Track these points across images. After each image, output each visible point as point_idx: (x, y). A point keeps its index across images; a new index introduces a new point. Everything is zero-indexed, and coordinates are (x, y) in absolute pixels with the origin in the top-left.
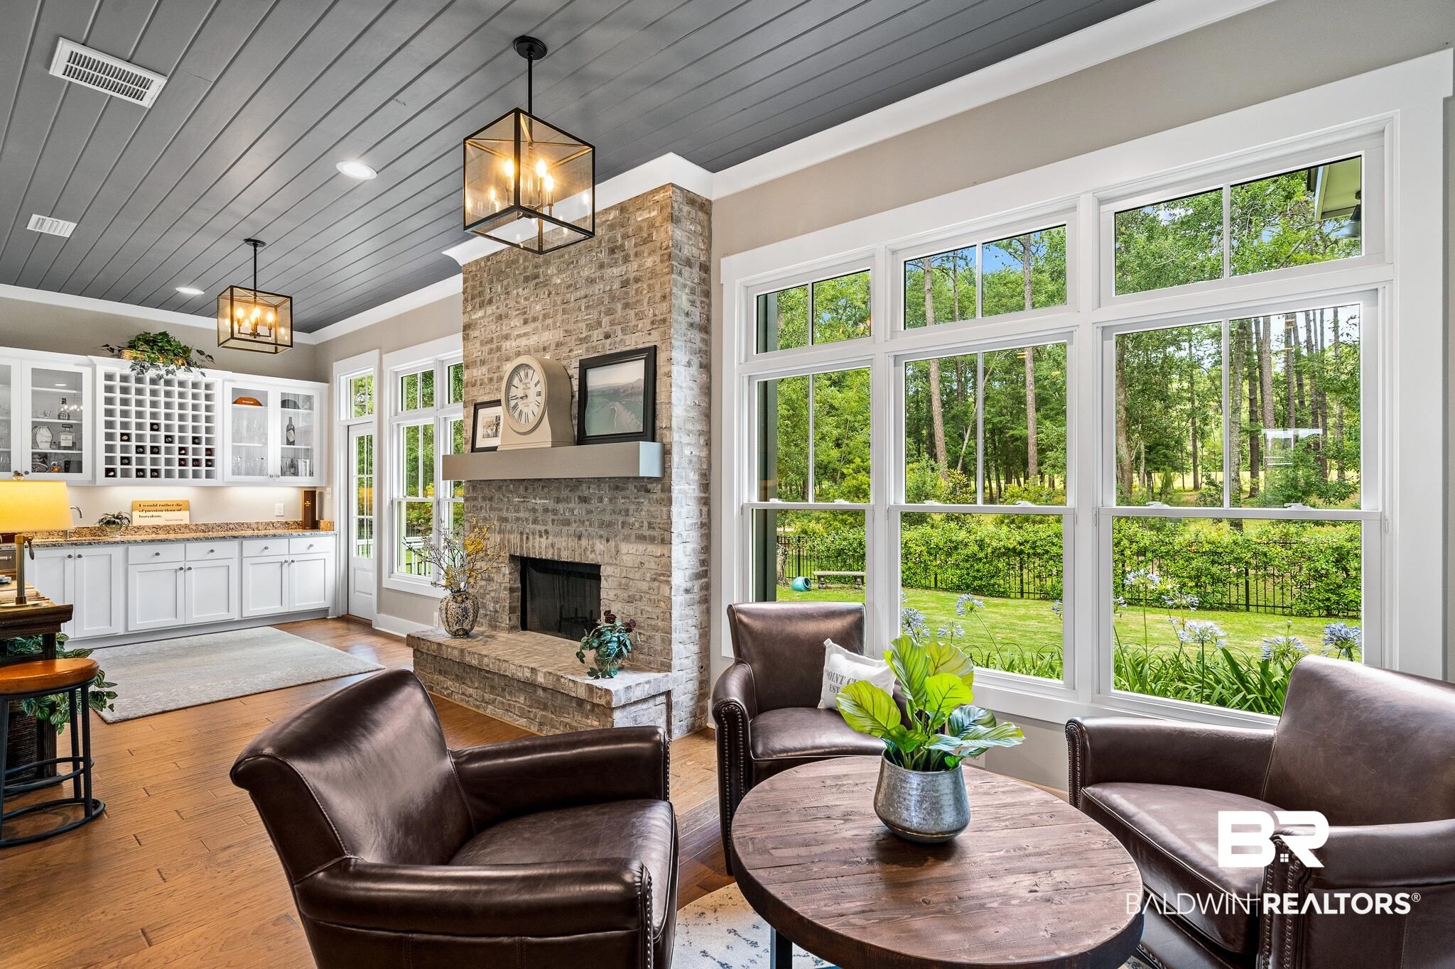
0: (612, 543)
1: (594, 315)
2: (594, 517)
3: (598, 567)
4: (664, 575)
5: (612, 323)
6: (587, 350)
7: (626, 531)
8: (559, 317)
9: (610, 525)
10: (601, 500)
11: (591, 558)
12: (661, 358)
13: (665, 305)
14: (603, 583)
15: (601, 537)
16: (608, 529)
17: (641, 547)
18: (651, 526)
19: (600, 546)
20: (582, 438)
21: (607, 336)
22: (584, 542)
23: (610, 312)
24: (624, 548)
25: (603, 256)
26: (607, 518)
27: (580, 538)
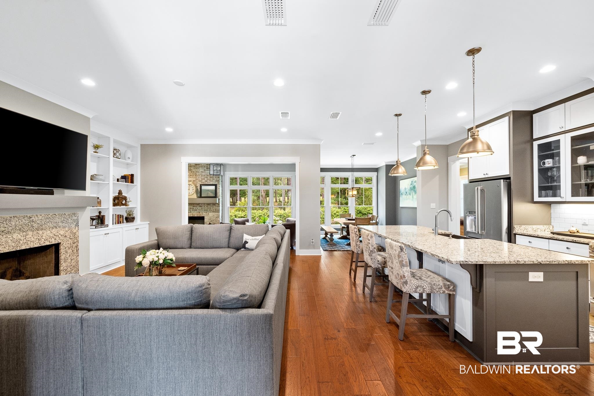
0: (207, 213)
1: (203, 177)
2: (203, 209)
3: (204, 217)
4: (218, 217)
5: (207, 179)
6: (201, 183)
7: (210, 211)
8: (194, 176)
9: (207, 210)
10: (204, 206)
11: (202, 216)
12: (218, 186)
13: (218, 179)
14: (205, 219)
15: (205, 212)
16: (206, 211)
17: (214, 213)
18: (215, 210)
19: (204, 213)
20: (201, 197)
21: (206, 181)
22: (200, 213)
23: (206, 177)
24: (210, 213)
25: (205, 169)
26: (206, 209)
27: (199, 212)
